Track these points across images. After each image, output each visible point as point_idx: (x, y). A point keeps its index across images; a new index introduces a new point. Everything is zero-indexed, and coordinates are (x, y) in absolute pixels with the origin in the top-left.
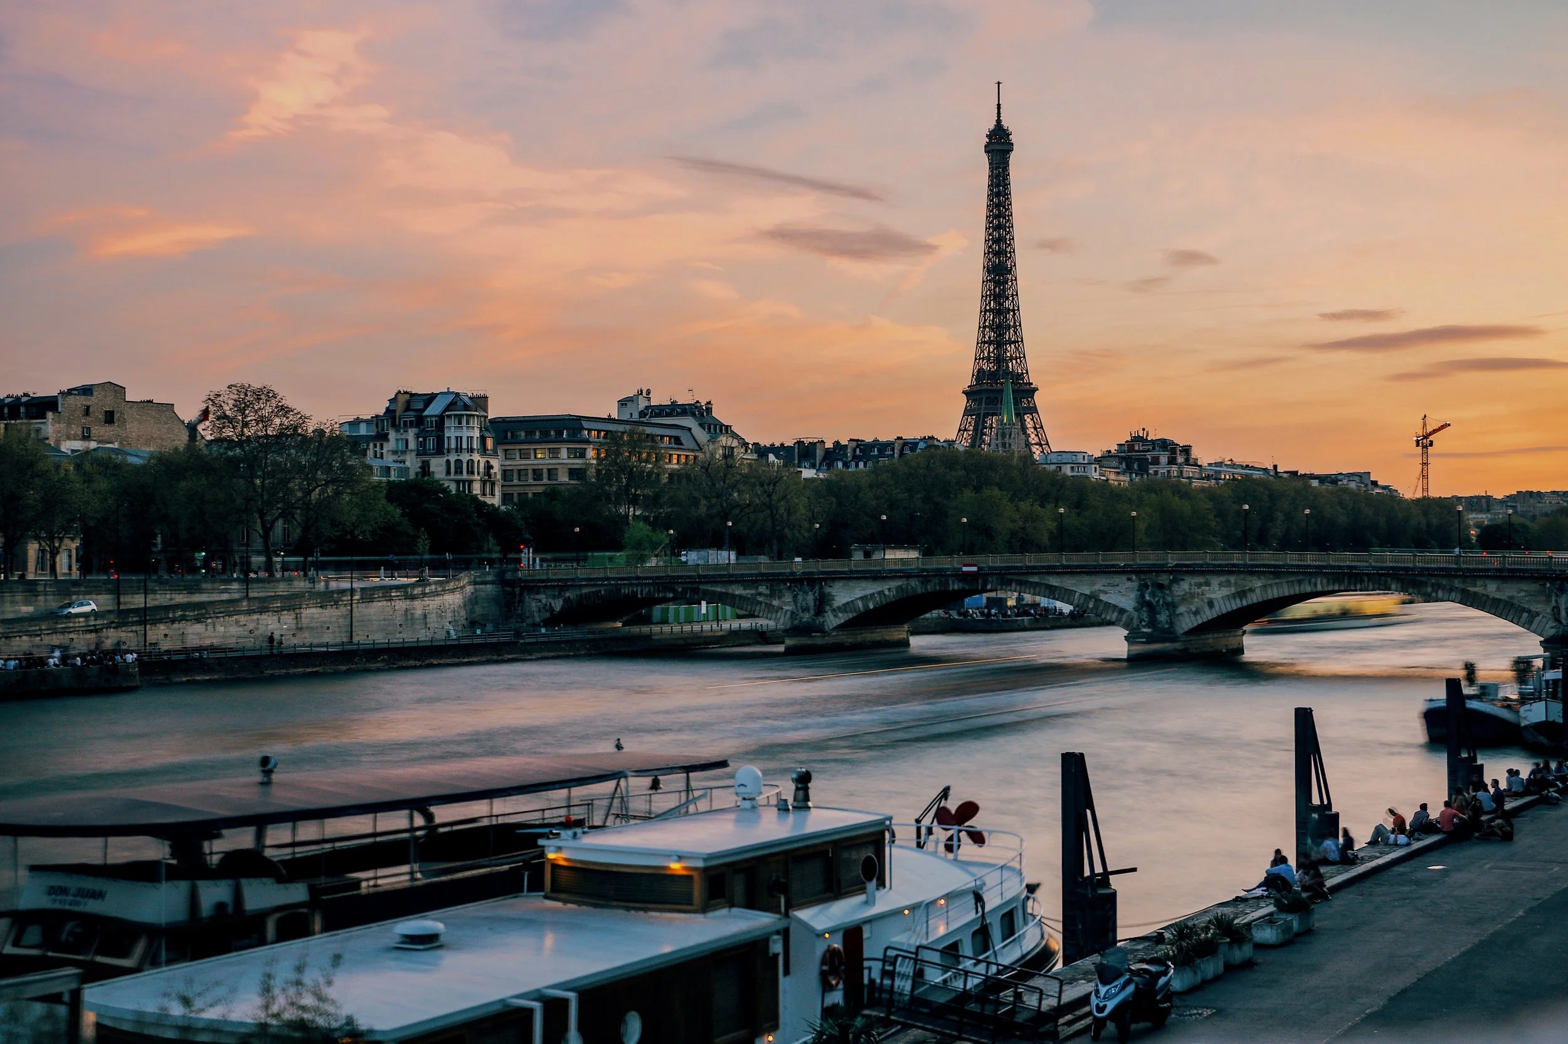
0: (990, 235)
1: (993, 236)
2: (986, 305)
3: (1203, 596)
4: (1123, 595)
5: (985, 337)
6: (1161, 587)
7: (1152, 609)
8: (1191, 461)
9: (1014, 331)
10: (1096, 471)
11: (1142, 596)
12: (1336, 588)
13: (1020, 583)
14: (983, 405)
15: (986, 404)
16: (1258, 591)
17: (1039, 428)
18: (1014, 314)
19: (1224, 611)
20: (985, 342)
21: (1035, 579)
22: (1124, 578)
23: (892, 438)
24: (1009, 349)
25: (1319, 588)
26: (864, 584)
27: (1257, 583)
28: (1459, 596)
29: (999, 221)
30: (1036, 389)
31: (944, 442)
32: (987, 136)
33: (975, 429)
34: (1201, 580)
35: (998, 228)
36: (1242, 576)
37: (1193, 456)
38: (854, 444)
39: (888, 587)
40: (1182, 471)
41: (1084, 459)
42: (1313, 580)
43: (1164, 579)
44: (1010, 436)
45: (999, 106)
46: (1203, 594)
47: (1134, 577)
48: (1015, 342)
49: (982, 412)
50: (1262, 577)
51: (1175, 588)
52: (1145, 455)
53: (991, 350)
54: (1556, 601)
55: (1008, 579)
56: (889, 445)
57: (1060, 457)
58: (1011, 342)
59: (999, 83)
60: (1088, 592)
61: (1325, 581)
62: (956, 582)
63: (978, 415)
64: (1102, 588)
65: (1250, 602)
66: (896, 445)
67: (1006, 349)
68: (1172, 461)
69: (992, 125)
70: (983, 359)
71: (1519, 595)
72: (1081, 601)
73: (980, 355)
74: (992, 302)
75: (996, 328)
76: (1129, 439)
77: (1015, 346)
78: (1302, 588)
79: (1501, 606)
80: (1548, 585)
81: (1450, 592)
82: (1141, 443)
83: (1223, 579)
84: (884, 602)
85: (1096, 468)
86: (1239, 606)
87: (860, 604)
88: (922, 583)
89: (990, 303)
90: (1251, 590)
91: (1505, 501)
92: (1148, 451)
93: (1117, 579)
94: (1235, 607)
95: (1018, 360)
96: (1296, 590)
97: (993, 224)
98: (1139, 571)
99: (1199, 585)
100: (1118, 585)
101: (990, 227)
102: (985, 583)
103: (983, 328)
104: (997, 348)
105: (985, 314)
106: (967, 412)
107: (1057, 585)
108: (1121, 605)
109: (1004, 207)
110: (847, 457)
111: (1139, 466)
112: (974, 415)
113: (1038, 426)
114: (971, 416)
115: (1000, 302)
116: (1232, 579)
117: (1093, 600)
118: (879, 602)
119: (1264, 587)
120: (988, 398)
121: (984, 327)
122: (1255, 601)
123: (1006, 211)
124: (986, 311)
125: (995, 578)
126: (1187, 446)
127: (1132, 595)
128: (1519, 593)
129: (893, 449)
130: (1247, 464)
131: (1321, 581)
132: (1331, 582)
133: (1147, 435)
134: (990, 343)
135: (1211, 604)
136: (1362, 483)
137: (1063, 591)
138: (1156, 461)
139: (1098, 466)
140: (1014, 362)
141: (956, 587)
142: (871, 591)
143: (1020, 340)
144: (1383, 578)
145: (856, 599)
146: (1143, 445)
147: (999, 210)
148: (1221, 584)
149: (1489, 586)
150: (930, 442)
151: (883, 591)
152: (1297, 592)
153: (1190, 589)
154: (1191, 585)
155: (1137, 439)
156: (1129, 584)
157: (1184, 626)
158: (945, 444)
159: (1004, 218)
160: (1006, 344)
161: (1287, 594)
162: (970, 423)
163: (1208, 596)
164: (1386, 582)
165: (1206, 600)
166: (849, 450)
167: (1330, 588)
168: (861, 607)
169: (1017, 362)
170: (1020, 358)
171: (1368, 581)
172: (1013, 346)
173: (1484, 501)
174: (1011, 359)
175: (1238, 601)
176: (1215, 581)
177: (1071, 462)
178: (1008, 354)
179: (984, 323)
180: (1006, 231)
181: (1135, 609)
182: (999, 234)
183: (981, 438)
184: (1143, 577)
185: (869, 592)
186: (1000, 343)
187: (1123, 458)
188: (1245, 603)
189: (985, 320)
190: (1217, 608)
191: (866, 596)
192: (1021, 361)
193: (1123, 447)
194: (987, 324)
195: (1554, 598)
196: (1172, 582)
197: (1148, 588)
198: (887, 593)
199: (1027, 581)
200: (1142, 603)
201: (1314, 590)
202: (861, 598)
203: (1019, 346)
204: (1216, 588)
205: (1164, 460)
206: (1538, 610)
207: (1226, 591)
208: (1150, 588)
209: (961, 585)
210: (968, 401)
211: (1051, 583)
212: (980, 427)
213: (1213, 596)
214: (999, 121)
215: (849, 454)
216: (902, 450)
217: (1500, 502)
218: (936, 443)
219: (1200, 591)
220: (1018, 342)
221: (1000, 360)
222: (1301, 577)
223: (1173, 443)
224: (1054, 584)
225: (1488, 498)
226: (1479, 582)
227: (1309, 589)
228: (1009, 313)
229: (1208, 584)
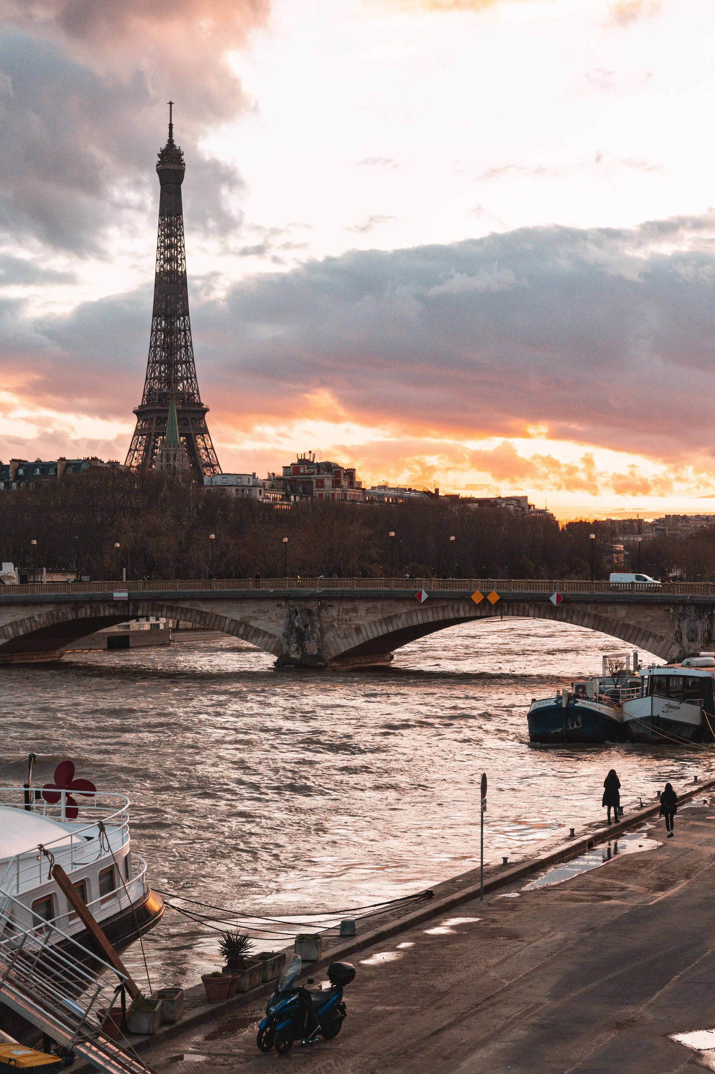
0: (161, 254)
1: (164, 256)
2: (158, 324)
3: (350, 623)
4: (273, 621)
5: (156, 357)
6: (310, 612)
7: (301, 636)
8: (356, 485)
9: (185, 351)
10: (260, 494)
11: (291, 623)
12: (478, 614)
13: (171, 609)
14: (154, 425)
15: (158, 424)
16: (403, 617)
18: (185, 334)
19: (371, 637)
20: (157, 362)
21: (186, 605)
22: (274, 604)
23: (55, 459)
24: (180, 369)
25: (462, 614)
26: (13, 610)
27: (403, 609)
28: (591, 622)
29: (171, 241)
30: (206, 410)
31: (108, 463)
32: (159, 155)
33: (146, 450)
34: (348, 606)
35: (169, 247)
36: (388, 603)
37: (357, 480)
38: (17, 464)
39: (38, 613)
40: (346, 494)
41: (249, 482)
42: (456, 606)
43: (313, 606)
44: (174, 458)
45: (171, 126)
46: (350, 620)
47: (284, 603)
48: (186, 362)
49: (153, 433)
50: (408, 603)
51: (324, 613)
52: (310, 478)
53: (162, 369)
54: (679, 626)
55: (159, 605)
56: (51, 465)
57: (224, 480)
58: (183, 363)
59: (171, 103)
60: (238, 618)
61: (467, 608)
62: (107, 608)
63: (149, 435)
64: (252, 615)
65: (395, 628)
66: (59, 466)
67: (178, 369)
68: (337, 484)
69: (164, 144)
70: (155, 378)
71: (646, 620)
72: (232, 628)
73: (151, 375)
74: (163, 322)
75: (168, 348)
76: (296, 461)
77: (186, 366)
78: (446, 614)
79: (630, 632)
80: (672, 611)
81: (584, 618)
82: (306, 466)
83: (370, 605)
84: (34, 629)
85: (260, 491)
86: (385, 632)
87: (10, 630)
88: (73, 609)
89: (161, 323)
90: (397, 616)
91: (655, 525)
92: (313, 474)
93: (265, 605)
94: (381, 633)
95: (189, 380)
96: (440, 616)
97: (164, 243)
98: (287, 598)
99: (347, 611)
100: (268, 612)
101: (161, 246)
102: (136, 609)
103: (153, 347)
104: (168, 368)
105: (156, 333)
106: (138, 432)
107: (208, 611)
108: (271, 631)
109: (176, 227)
110: (9, 477)
111: (304, 489)
112: (145, 435)
113: (208, 447)
114: (142, 435)
115: (171, 322)
116: (379, 605)
117: (244, 626)
118: (30, 629)
119: (409, 613)
120: (159, 418)
121: (156, 347)
122: (401, 627)
123: (177, 231)
124: (158, 330)
125: (145, 605)
126: (352, 469)
127: (282, 622)
128: (646, 618)
129: (56, 470)
130: (410, 487)
131: (464, 607)
132: (473, 608)
133: (314, 457)
134: (161, 363)
135: (358, 630)
136: (519, 506)
137: (214, 616)
138: (321, 484)
139: (262, 489)
140: (185, 382)
141: (107, 613)
142: (21, 617)
143: (191, 360)
144: (522, 605)
145: (6, 625)
146: (308, 468)
147: (171, 230)
148: (367, 611)
149: (619, 612)
150: (93, 463)
151: (33, 617)
152: (441, 618)
153: (338, 615)
154: (339, 611)
155: (303, 462)
156: (278, 610)
157: (332, 651)
158: (108, 466)
159: (176, 237)
160: (177, 364)
161: (431, 620)
162: (140, 443)
163: (356, 622)
164: (524, 607)
165: (353, 627)
166: (11, 471)
167: (472, 614)
168: (10, 633)
169: (188, 383)
170: (191, 378)
171: (508, 608)
172: (184, 366)
173: (635, 524)
174: (182, 379)
175: (384, 627)
176: (362, 607)
177: (235, 484)
178: (179, 374)
179: (156, 342)
180: (177, 250)
181: (284, 635)
182: (171, 253)
183: (151, 458)
184: (292, 603)
185: (18, 618)
186: (171, 364)
187: (289, 481)
188: (391, 629)
189: (156, 340)
190: (364, 634)
191: (16, 622)
192: (192, 381)
193: (288, 469)
194: (158, 343)
195: (677, 623)
196: (320, 608)
197: (297, 614)
198: (37, 618)
199: (177, 608)
200: (291, 628)
201: (457, 616)
202: (11, 624)
203: (190, 365)
204: (364, 614)
205: (328, 483)
206: (663, 634)
207: (373, 617)
208: (299, 614)
209: (112, 611)
210: (139, 421)
211: (201, 610)
212: (151, 447)
213: (361, 622)
214: (171, 141)
215: (11, 475)
216: (65, 471)
217: (651, 525)
218: (99, 464)
219: (347, 617)
220: (189, 362)
221: (171, 380)
222: (444, 603)
223: (336, 466)
224: (205, 610)
225: (640, 522)
226: (610, 608)
227: (452, 616)
228: (180, 334)
229: (355, 610)
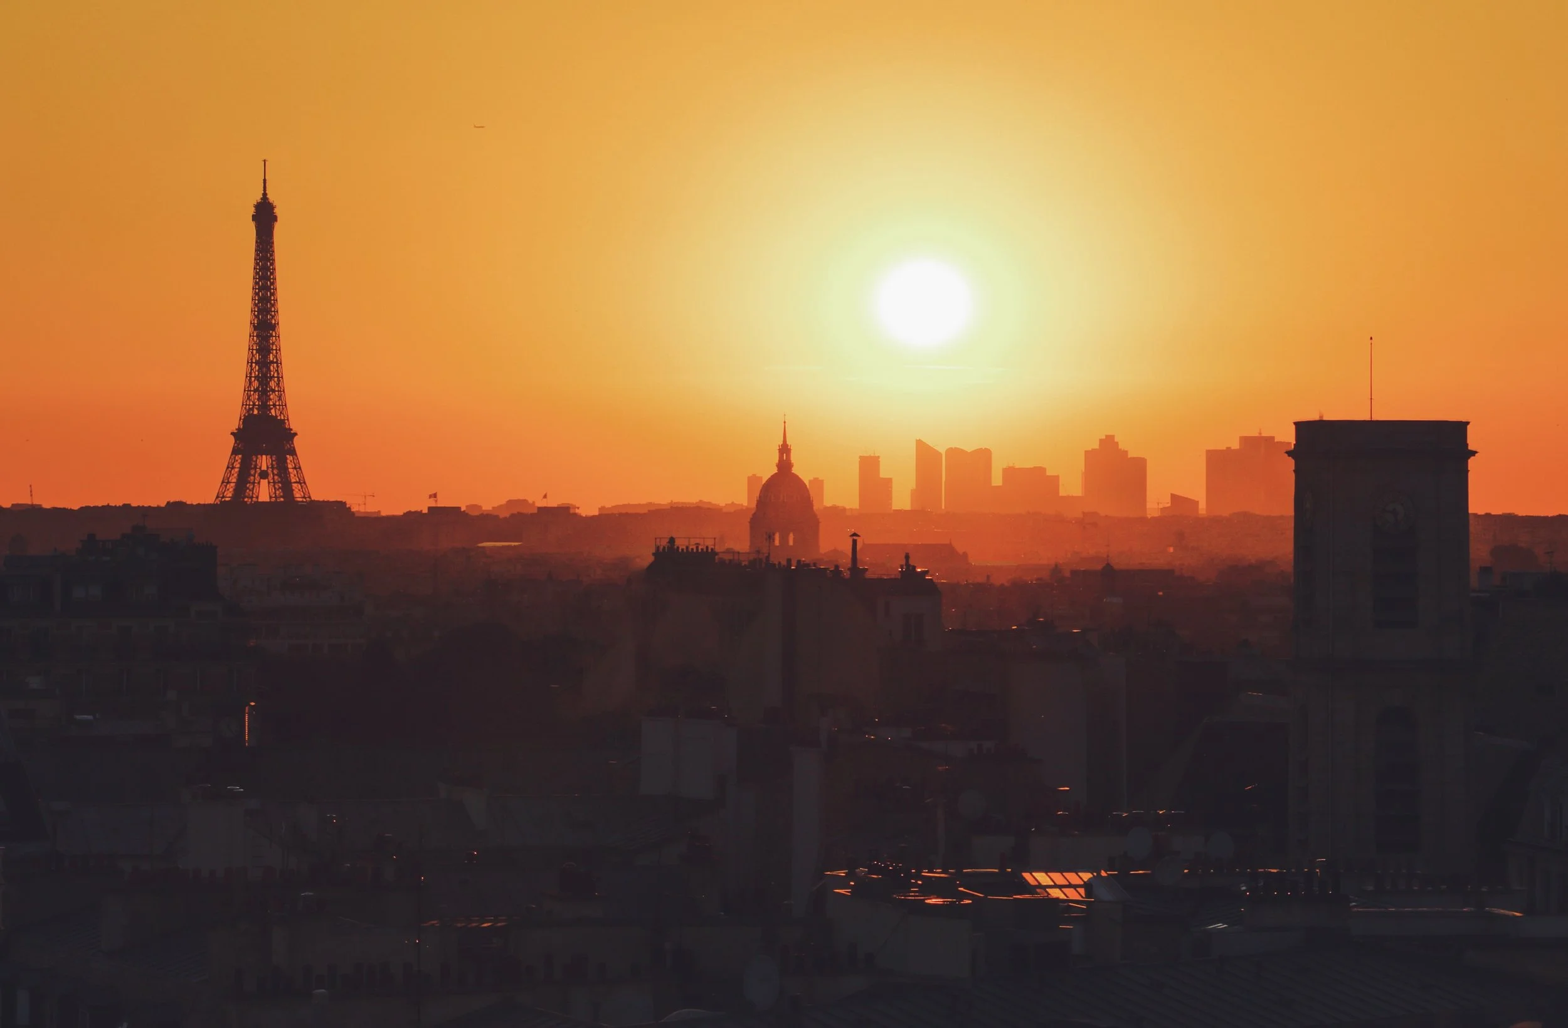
0: (256, 295)
1: (259, 296)
2: (252, 357)
5: (251, 386)
9: (277, 381)
17: (298, 468)
18: (277, 366)
20: (251, 391)
24: (272, 397)
32: (254, 207)
35: (263, 289)
45: (265, 180)
48: (278, 391)
49: (248, 452)
53: (256, 397)
58: (275, 392)
59: (265, 161)
63: (244, 455)
70: (249, 405)
73: (246, 402)
74: (258, 355)
75: (261, 378)
77: (278, 395)
89: (255, 355)
95: (280, 407)
97: (259, 285)
101: (256, 288)
103: (249, 377)
104: (261, 396)
105: (251, 365)
106: (235, 452)
115: (264, 355)
123: (270, 274)
134: (255, 391)
140: (277, 408)
159: (269, 280)
160: (270, 393)
170: (283, 406)
172: (275, 395)
174: (274, 406)
178: (272, 402)
180: (270, 292)
186: (264, 392)
192: (283, 409)
210: (236, 442)
214: (265, 194)
221: (264, 407)
228: (273, 366)
